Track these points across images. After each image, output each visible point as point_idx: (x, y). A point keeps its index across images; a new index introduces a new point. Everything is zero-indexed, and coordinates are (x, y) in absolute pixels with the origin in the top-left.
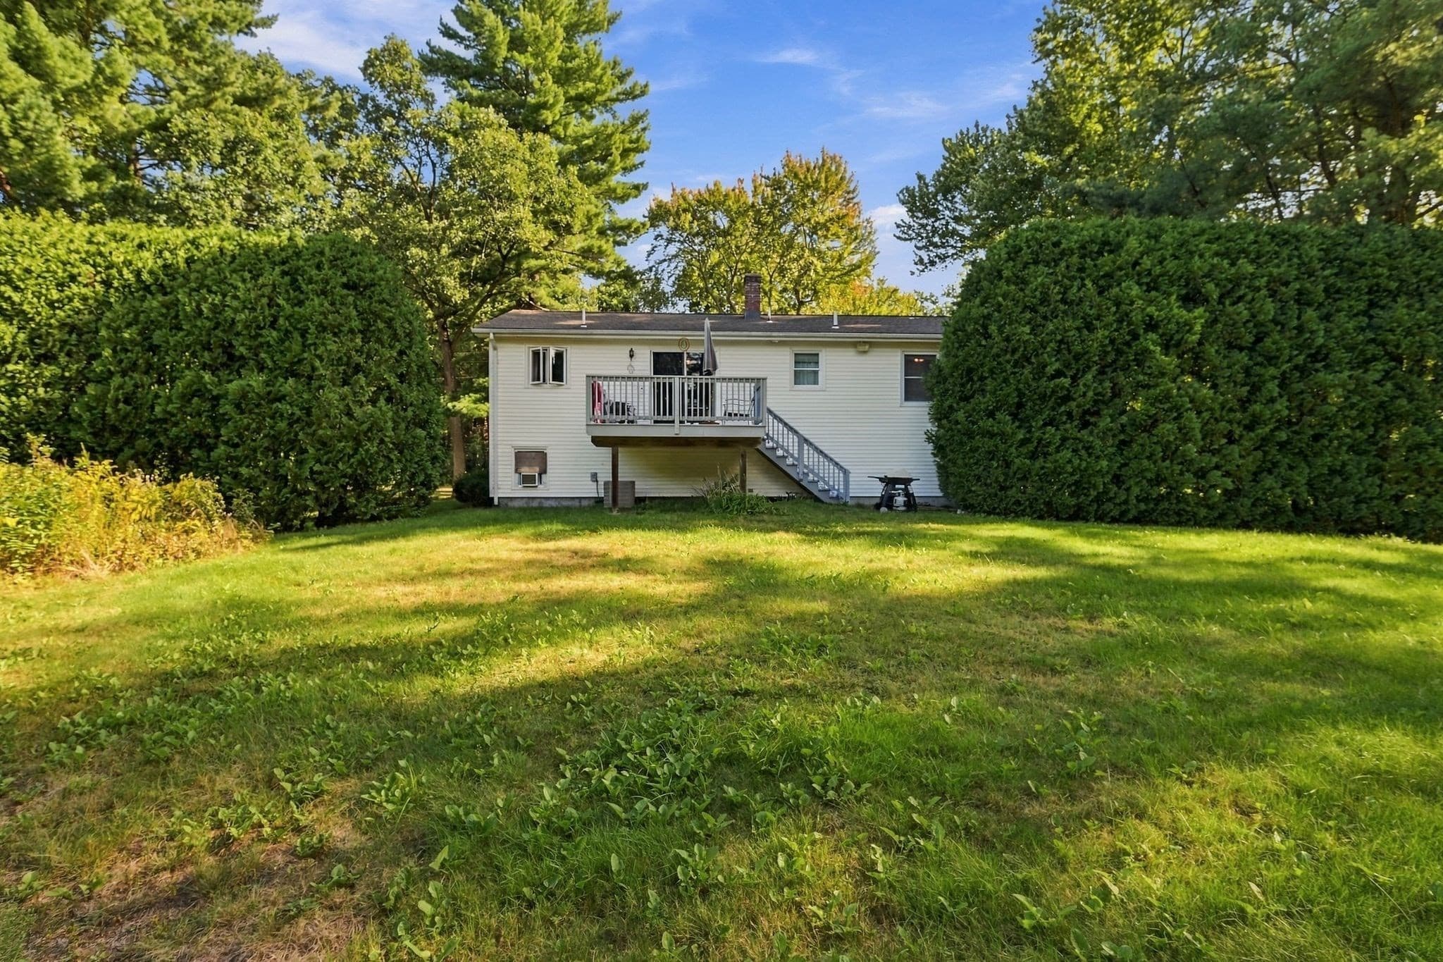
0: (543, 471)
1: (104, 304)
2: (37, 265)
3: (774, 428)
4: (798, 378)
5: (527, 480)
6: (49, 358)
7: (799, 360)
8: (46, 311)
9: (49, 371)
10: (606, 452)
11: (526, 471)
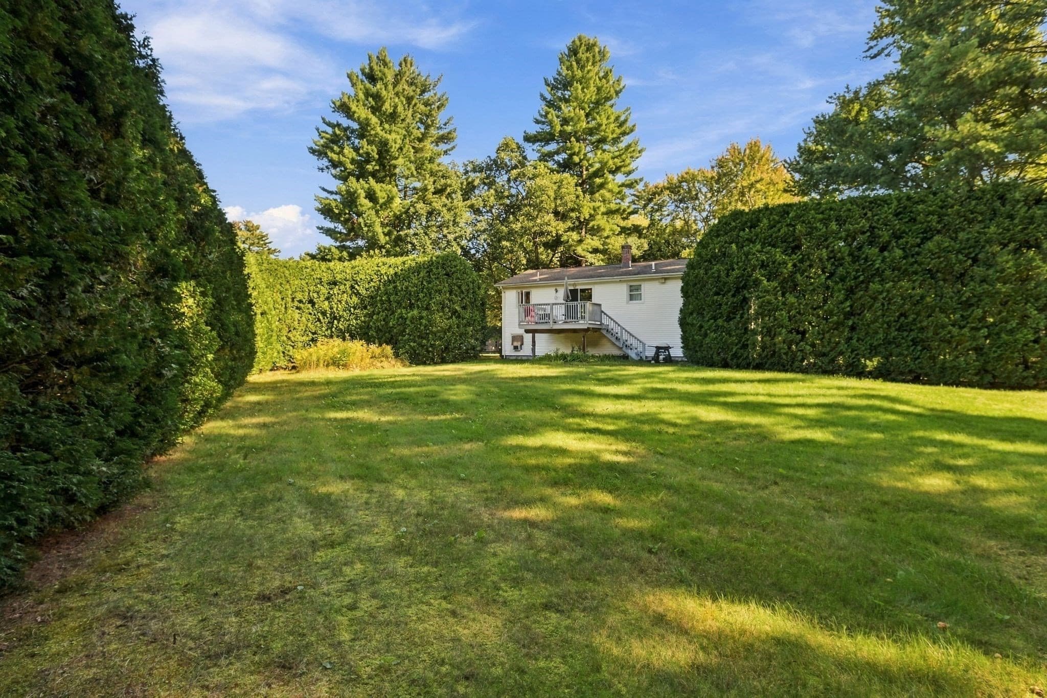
0: (522, 344)
1: (379, 288)
2: (363, 277)
3: (605, 321)
4: (632, 298)
5: (516, 348)
6: (365, 308)
7: (632, 289)
8: (364, 292)
9: (365, 312)
10: (531, 335)
11: (516, 344)
